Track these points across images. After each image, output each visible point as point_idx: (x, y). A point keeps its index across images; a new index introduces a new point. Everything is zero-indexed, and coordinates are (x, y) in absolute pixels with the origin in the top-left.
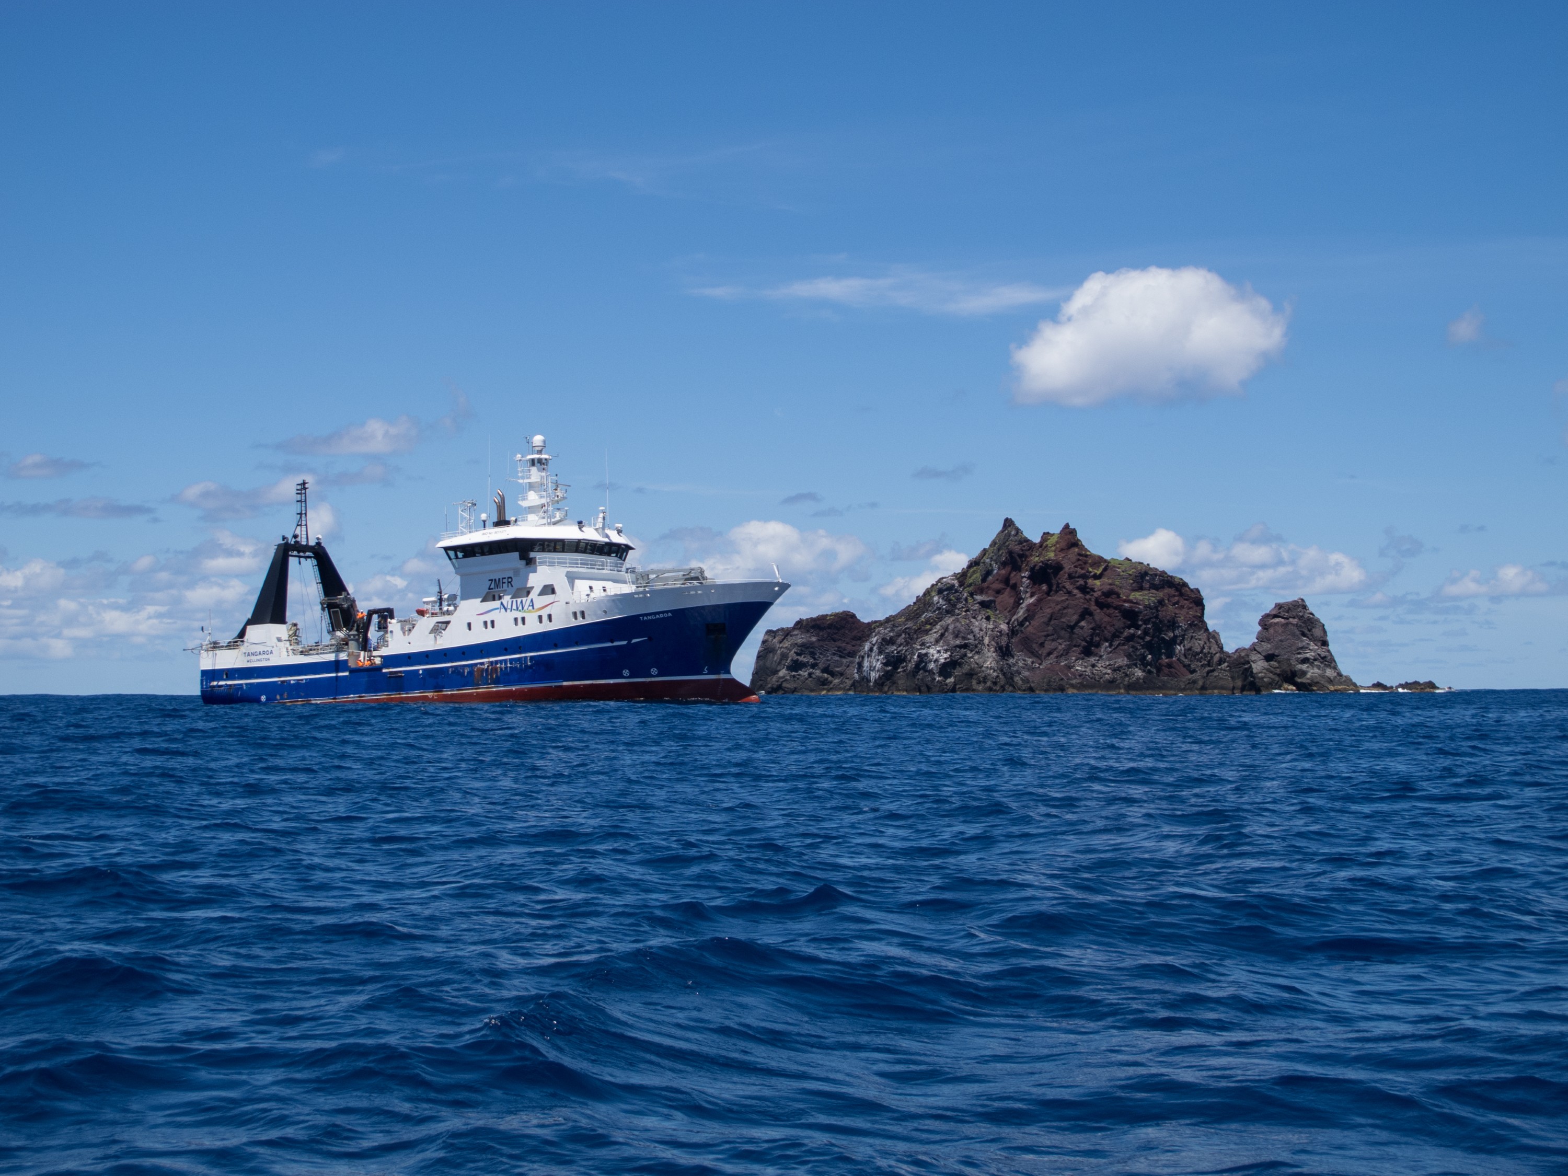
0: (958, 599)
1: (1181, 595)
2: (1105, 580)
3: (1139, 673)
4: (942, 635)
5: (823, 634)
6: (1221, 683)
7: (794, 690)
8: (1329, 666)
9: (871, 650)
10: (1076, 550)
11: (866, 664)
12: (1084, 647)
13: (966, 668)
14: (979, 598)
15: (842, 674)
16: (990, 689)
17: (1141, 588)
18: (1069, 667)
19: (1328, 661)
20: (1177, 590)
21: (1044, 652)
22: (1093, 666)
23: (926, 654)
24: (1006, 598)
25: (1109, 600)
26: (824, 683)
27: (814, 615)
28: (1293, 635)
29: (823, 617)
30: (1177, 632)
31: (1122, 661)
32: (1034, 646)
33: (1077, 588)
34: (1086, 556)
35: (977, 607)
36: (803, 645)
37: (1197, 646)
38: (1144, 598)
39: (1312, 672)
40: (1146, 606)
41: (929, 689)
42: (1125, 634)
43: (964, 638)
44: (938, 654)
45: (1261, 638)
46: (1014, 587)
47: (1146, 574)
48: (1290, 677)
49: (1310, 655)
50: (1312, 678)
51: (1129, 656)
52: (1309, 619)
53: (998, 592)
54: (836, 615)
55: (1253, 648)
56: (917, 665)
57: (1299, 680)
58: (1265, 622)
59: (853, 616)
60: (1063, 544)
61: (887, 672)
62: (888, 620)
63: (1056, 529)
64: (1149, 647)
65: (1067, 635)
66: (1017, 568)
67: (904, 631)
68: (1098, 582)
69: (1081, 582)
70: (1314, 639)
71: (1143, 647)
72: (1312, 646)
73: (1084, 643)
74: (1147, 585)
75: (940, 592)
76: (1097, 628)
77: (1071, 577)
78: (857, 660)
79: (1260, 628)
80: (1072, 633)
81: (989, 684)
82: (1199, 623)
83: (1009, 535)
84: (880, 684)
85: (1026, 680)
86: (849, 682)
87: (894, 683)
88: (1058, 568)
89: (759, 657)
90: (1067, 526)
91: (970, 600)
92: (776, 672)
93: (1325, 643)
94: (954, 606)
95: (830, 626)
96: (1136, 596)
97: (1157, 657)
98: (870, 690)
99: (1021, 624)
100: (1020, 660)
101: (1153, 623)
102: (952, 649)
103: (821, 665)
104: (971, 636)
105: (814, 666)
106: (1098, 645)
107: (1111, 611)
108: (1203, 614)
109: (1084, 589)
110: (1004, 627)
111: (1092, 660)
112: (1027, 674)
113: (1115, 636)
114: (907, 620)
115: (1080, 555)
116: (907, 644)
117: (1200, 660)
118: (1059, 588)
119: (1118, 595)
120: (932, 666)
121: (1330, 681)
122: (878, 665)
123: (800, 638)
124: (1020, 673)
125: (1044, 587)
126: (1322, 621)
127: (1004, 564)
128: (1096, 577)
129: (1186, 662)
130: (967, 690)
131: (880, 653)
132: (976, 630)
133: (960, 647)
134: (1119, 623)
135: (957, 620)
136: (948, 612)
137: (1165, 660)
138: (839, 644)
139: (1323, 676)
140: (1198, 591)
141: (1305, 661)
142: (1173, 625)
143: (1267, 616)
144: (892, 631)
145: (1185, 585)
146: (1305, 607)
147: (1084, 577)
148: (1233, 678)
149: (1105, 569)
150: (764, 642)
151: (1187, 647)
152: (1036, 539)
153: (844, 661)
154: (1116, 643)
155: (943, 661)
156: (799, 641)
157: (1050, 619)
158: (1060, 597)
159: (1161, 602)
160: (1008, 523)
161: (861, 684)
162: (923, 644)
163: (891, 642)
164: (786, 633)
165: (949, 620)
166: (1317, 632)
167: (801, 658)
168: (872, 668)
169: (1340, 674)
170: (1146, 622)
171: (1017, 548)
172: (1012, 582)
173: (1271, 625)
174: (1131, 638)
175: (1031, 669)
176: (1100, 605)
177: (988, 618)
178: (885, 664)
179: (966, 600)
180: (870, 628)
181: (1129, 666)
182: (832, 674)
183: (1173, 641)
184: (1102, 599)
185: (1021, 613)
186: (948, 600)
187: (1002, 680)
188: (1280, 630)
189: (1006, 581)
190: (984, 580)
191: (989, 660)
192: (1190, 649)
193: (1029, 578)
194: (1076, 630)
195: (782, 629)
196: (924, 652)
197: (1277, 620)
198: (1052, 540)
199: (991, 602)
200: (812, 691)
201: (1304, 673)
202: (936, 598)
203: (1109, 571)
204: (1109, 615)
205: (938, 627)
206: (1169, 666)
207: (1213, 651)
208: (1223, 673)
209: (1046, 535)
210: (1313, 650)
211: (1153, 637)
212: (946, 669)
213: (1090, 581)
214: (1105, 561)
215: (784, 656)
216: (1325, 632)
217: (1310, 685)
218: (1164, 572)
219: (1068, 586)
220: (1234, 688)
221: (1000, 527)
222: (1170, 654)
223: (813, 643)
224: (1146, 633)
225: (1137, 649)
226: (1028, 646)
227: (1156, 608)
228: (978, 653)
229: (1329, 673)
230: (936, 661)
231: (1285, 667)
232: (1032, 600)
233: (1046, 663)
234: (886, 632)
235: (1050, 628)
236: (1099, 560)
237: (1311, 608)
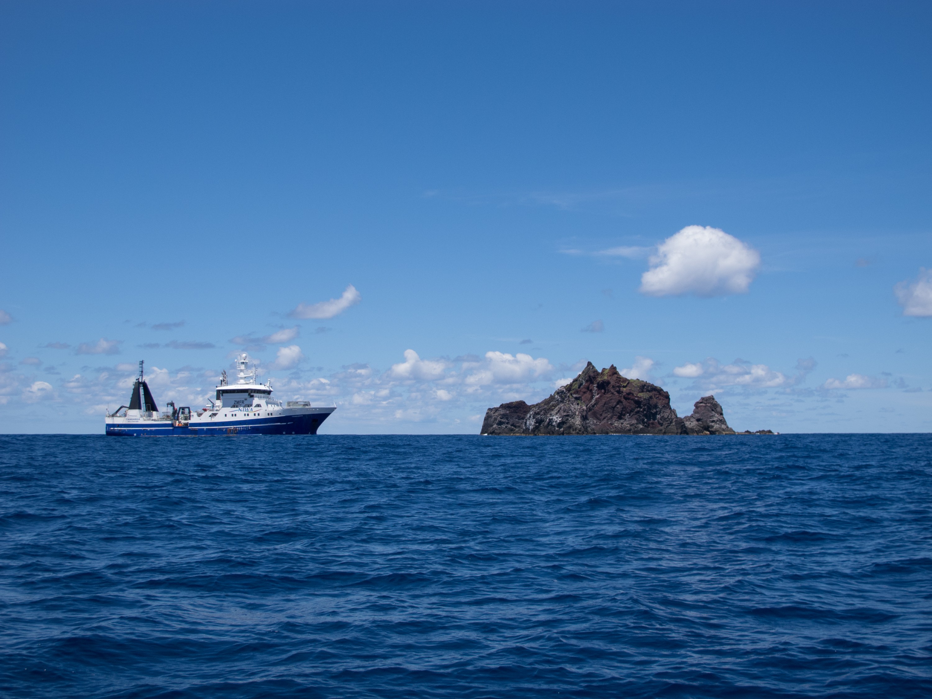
0: (566, 396)
1: (660, 394)
2: (628, 388)
3: (641, 426)
4: (559, 411)
5: (512, 410)
6: (672, 431)
7: (500, 433)
8: (723, 424)
9: (530, 417)
10: (616, 375)
11: (528, 423)
12: (619, 416)
13: (568, 425)
14: (575, 396)
15: (519, 427)
16: (578, 433)
17: (643, 392)
18: (611, 424)
19: (723, 421)
20: (658, 392)
21: (602, 417)
22: (622, 424)
23: (552, 419)
24: (588, 395)
25: (629, 396)
26: (512, 430)
27: (508, 402)
28: (709, 411)
29: (512, 403)
30: (657, 410)
31: (634, 421)
32: (598, 416)
33: (616, 391)
34: (620, 378)
35: (573, 399)
36: (503, 415)
37: (666, 415)
38: (643, 396)
39: (716, 426)
40: (644, 399)
41: (553, 433)
42: (636, 410)
43: (568, 412)
44: (557, 419)
45: (695, 412)
46: (591, 391)
47: (645, 385)
48: (707, 428)
49: (715, 419)
50: (716, 429)
51: (637, 419)
52: (715, 404)
53: (585, 393)
54: (517, 402)
55: (692, 416)
56: (548, 423)
57: (710, 430)
58: (697, 405)
59: (524, 403)
60: (611, 373)
61: (536, 426)
62: (537, 405)
63: (608, 367)
64: (645, 415)
65: (612, 411)
66: (592, 383)
67: (543, 410)
68: (625, 389)
69: (618, 389)
70: (717, 412)
71: (643, 416)
72: (716, 415)
73: (618, 414)
74: (645, 390)
75: (558, 393)
76: (624, 408)
77: (613, 387)
78: (525, 421)
79: (694, 408)
80: (614, 410)
81: (577, 431)
82: (667, 405)
83: (590, 369)
84: (534, 431)
85: (593, 429)
86: (522, 430)
87: (539, 430)
88: (608, 383)
89: (485, 419)
90: (612, 366)
91: (570, 396)
92: (492, 426)
93: (722, 414)
94: (564, 399)
95: (515, 407)
96: (640, 395)
97: (649, 419)
98: (529, 433)
99: (593, 406)
100: (591, 422)
101: (648, 406)
102: (562, 417)
103: (511, 423)
104: (570, 412)
105: (508, 423)
106: (624, 415)
107: (630, 401)
108: (669, 402)
109: (619, 392)
110: (585, 408)
111: (622, 421)
112: (594, 427)
113: (631, 411)
114: (545, 405)
115: (617, 377)
116: (545, 414)
117: (667, 421)
118: (609, 391)
119: (633, 394)
120: (554, 423)
121: (724, 430)
122: (533, 423)
123: (502, 412)
124: (590, 426)
125: (603, 391)
126: (721, 405)
127: (587, 381)
128: (624, 387)
129: (661, 422)
130: (568, 433)
131: (534, 418)
132: (572, 409)
133: (566, 416)
134: (633, 406)
135: (565, 405)
136: (561, 402)
137: (652, 421)
138: (518, 414)
139: (720, 428)
140: (667, 392)
141: (713, 421)
142: (656, 406)
143: (697, 403)
144: (539, 409)
145: (662, 390)
146: (713, 399)
147: (619, 387)
148: (677, 429)
149: (628, 383)
150: (487, 413)
151: (662, 415)
152: (600, 371)
153: (520, 421)
154: (632, 414)
155: (558, 421)
156: (502, 413)
157: (605, 404)
158: (609, 395)
159: (651, 397)
160: (589, 364)
161: (526, 431)
162: (551, 415)
163: (538, 414)
164: (496, 410)
165: (562, 405)
166: (718, 409)
167: (502, 420)
168: (530, 424)
169: (728, 427)
170: (644, 405)
171: (592, 374)
172: (590, 388)
173: (699, 407)
174: (638, 412)
175: (596, 425)
176: (626, 398)
177: (578, 404)
178: (536, 423)
179: (569, 397)
180: (529, 408)
181: (637, 424)
182: (515, 427)
183: (656, 413)
184: (626, 396)
185: (593, 402)
186: (561, 397)
187: (583, 429)
188: (703, 408)
189: (588, 388)
190: (579, 387)
191: (578, 421)
192: (663, 417)
193: (597, 387)
194: (615, 409)
195: (495, 408)
196: (551, 418)
197: (701, 404)
198: (607, 371)
199: (579, 397)
200: (507, 433)
201: (713, 427)
202: (556, 396)
203: (629, 385)
204: (629, 403)
205: (557, 408)
206: (653, 424)
207: (673, 417)
208: (673, 426)
209: (604, 369)
210: (716, 417)
211: (647, 412)
212: (560, 425)
213: (621, 389)
214: (628, 380)
215: (495, 419)
216: (722, 409)
217: (715, 431)
218: (653, 385)
219: (612, 390)
220: (677, 433)
221: (586, 365)
222: (654, 419)
223: (507, 414)
224: (644, 410)
225: (640, 417)
226: (595, 416)
227: (649, 399)
228: (573, 418)
229: (723, 426)
230: (556, 421)
231: (705, 424)
232: (597, 396)
233: (603, 422)
234: (536, 410)
235: (605, 408)
236: (625, 380)
237: (716, 399)
